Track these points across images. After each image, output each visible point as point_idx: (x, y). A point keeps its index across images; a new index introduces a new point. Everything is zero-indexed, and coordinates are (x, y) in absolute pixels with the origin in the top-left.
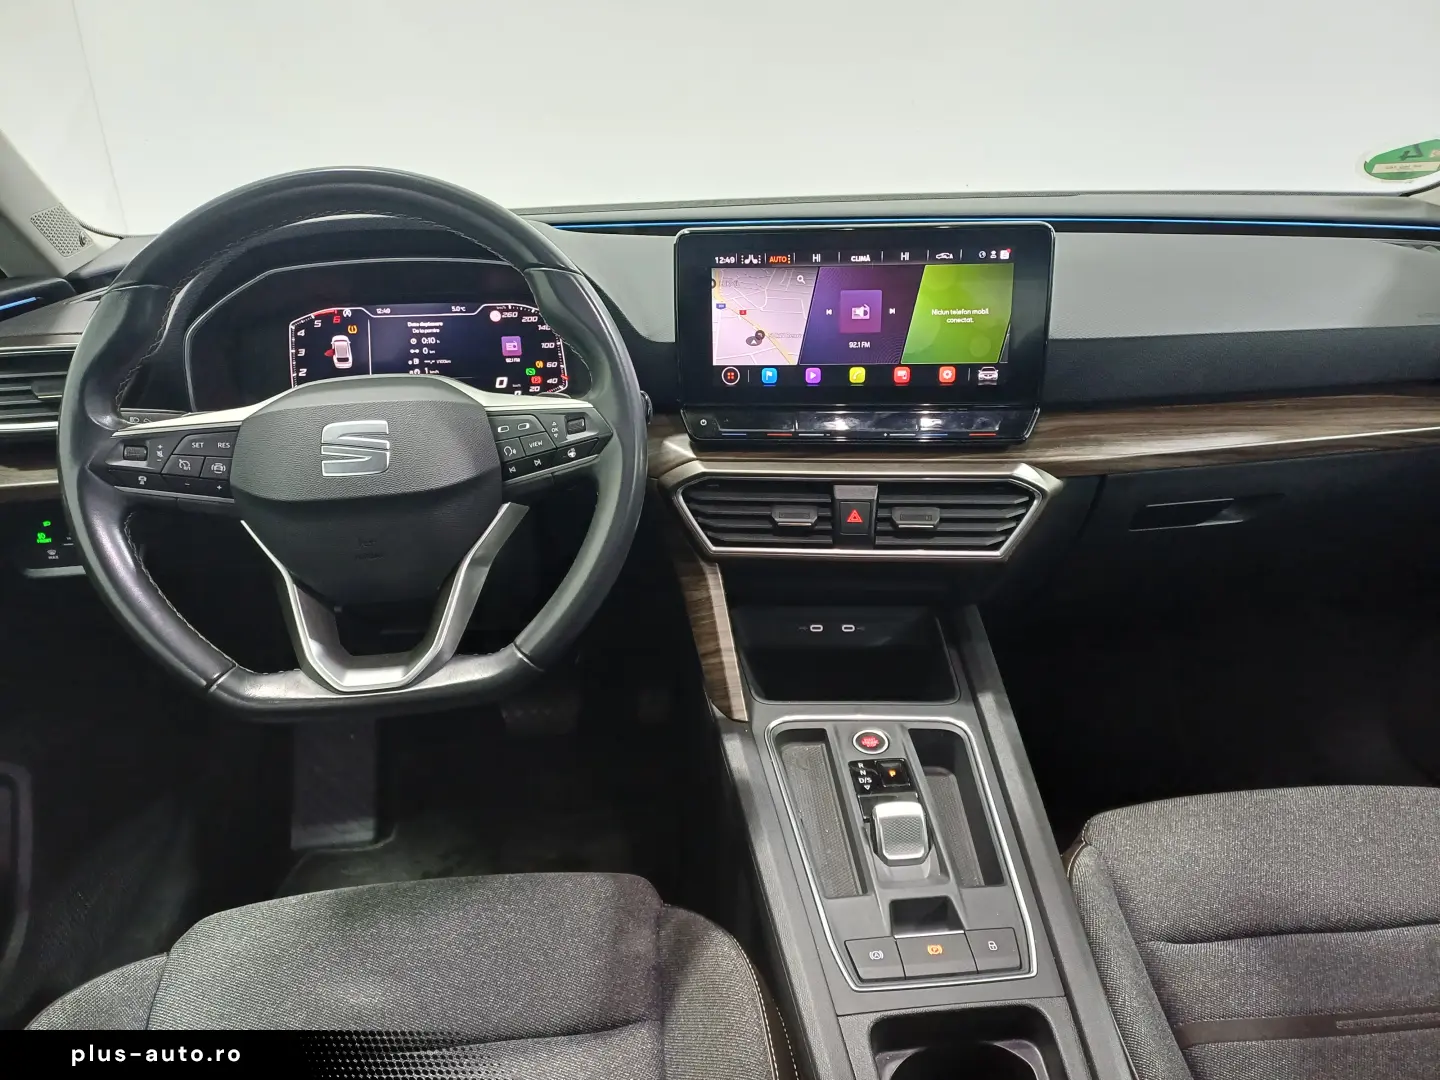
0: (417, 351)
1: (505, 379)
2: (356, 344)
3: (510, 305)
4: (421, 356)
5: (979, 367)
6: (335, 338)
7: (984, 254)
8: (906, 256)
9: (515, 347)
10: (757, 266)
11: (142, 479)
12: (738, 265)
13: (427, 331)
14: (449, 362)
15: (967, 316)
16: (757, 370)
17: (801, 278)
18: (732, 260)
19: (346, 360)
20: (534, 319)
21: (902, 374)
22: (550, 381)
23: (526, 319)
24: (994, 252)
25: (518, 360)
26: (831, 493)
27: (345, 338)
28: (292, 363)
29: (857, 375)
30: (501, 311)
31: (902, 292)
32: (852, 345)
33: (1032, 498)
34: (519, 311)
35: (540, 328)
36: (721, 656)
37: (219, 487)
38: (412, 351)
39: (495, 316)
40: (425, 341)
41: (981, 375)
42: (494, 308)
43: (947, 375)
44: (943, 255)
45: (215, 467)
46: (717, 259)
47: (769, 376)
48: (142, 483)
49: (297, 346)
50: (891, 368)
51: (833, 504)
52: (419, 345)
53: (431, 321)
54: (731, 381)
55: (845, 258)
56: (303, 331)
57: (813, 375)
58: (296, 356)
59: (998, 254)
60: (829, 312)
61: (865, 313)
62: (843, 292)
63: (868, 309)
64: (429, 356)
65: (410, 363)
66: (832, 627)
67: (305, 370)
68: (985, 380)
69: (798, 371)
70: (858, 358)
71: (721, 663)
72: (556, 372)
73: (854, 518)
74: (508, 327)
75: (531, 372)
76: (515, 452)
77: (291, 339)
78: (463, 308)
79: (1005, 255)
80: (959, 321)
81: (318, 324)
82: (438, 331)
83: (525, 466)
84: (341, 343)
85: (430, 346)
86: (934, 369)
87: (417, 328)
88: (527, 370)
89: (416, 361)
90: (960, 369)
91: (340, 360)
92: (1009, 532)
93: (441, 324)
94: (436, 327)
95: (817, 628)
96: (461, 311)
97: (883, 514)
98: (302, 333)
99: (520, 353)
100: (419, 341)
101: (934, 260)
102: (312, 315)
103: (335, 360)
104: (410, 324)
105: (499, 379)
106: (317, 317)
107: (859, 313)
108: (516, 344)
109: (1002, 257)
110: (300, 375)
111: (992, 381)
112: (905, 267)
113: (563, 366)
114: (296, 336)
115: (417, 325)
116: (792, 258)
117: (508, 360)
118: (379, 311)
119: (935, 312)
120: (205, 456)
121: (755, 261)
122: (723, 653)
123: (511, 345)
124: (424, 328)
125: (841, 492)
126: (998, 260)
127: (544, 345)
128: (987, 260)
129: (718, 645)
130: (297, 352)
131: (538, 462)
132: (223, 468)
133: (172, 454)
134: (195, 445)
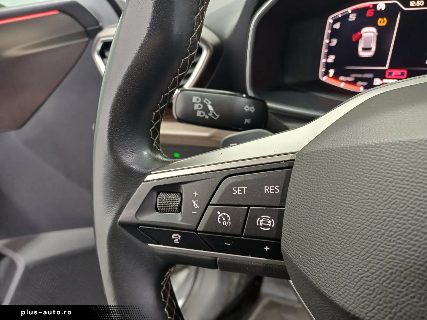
6: (364, 30)
19: (370, 49)
27: (374, 29)
28: (324, 51)
37: (267, 248)
45: (260, 222)
48: (176, 241)
58: (329, 45)
67: (333, 57)
77: (327, 31)
81: (353, 17)
84: (368, 34)
91: (363, 49)
98: (338, 25)
102: (349, 10)
103: (360, 49)
110: (329, 60)
114: (332, 29)
118: (413, 3)
120: (249, 207)
130: (330, 42)
132: (271, 223)
133: (209, 204)
134: (237, 191)
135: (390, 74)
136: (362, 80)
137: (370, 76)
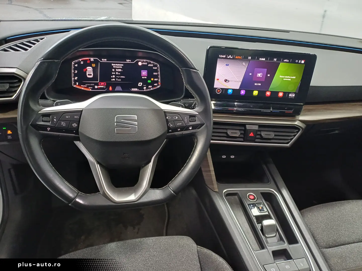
0: (114, 73)
1: (141, 83)
2: (94, 70)
3: (145, 60)
4: (115, 75)
5: (290, 93)
6: (87, 68)
7: (297, 61)
8: (275, 60)
9: (145, 73)
10: (232, 59)
11: (49, 129)
12: (226, 58)
13: (118, 67)
14: (124, 77)
15: (289, 78)
16: (227, 90)
17: (244, 63)
18: (224, 56)
19: (91, 75)
20: (152, 65)
21: (268, 93)
22: (155, 84)
23: (149, 65)
24: (300, 61)
25: (146, 78)
26: (245, 127)
27: (91, 68)
28: (73, 75)
29: (256, 93)
30: (142, 62)
31: (272, 70)
32: (256, 84)
33: (299, 130)
34: (147, 62)
35: (154, 68)
36: (210, 173)
37: (74, 132)
38: (113, 73)
39: (140, 64)
40: (117, 70)
41: (290, 95)
42: (140, 61)
43: (281, 94)
44: (286, 60)
45: (73, 125)
46: (220, 56)
47: (230, 92)
49: (75, 70)
50: (265, 92)
51: (245, 130)
52: (115, 71)
53: (120, 64)
54: (219, 92)
55: (258, 59)
56: (77, 65)
57: (243, 92)
58: (74, 73)
59: (301, 62)
60: (251, 74)
61: (261, 75)
62: (256, 69)
63: (262, 74)
64: (118, 75)
65: (112, 77)
66: (228, 157)
67: (77, 78)
68: (291, 97)
69: (239, 90)
70: (256, 88)
71: (211, 175)
72: (157, 82)
73: (251, 134)
74: (144, 67)
75: (149, 81)
76: (172, 125)
77: (73, 67)
78: (130, 61)
79: (303, 62)
80: (287, 79)
81: (82, 63)
82: (122, 67)
83: (175, 130)
84: (89, 70)
85: (118, 72)
86: (278, 93)
87: (115, 66)
88: (148, 81)
89: (114, 76)
90: (285, 93)
91: (89, 75)
92: (291, 139)
93: (123, 65)
94: (121, 66)
95: (224, 157)
96: (129, 62)
97: (259, 133)
98: (76, 65)
99: (147, 76)
100: (115, 70)
101: (283, 62)
102: (80, 60)
103: (87, 75)
104: (113, 65)
105: (139, 83)
106: (82, 61)
107: (259, 75)
108: (146, 73)
109: (302, 62)
110: (75, 79)
111: (292, 97)
112: (275, 63)
113: (159, 80)
114: (74, 66)
115: (115, 65)
116: (242, 57)
117: (143, 78)
118: (103, 60)
119: (281, 77)
120: (70, 121)
121: (231, 57)
122: (211, 172)
123: (144, 73)
124: (117, 66)
125: (248, 127)
126: (301, 63)
127: (154, 74)
128: (298, 63)
129: (210, 169)
130: (75, 72)
131: (179, 130)
132: (76, 125)
133: (59, 120)
134: (67, 117)
135: (100, 84)
136: (90, 86)
137: (93, 85)
